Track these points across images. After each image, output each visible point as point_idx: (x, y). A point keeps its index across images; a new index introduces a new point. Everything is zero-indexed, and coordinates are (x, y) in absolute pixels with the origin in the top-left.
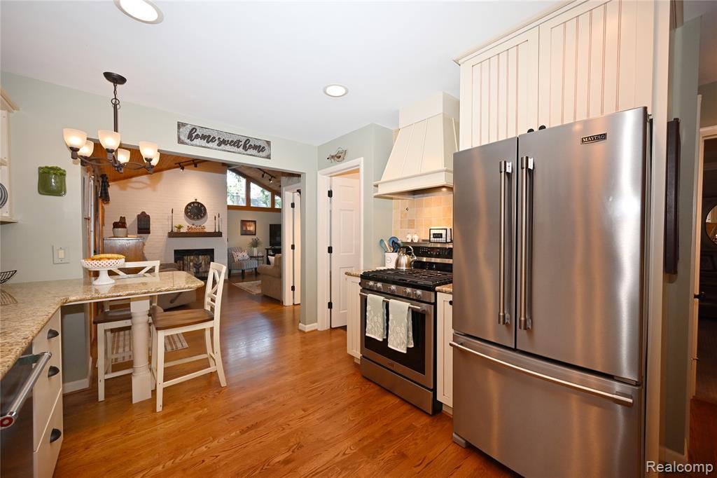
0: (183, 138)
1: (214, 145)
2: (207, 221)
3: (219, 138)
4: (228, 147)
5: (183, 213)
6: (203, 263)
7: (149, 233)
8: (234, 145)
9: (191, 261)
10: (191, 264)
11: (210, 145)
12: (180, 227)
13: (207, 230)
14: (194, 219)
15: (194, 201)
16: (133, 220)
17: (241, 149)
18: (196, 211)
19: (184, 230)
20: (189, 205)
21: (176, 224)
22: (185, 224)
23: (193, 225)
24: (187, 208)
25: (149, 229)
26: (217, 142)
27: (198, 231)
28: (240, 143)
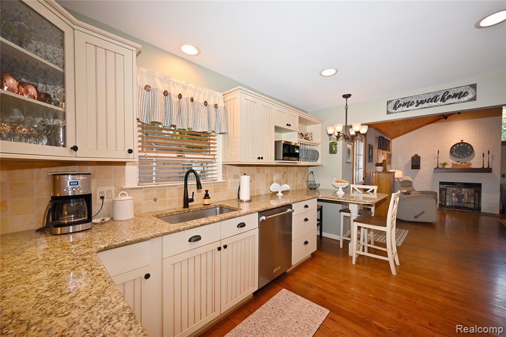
0: (389, 110)
1: (413, 107)
2: (474, 159)
3: (417, 101)
4: (426, 105)
5: (449, 153)
6: (466, 195)
7: (419, 169)
8: (431, 101)
9: (453, 191)
10: (453, 194)
11: (410, 108)
12: (445, 164)
13: (473, 166)
14: (459, 157)
15: (460, 142)
16: (409, 160)
17: (439, 102)
18: (462, 150)
19: (449, 166)
20: (455, 145)
21: (441, 161)
22: (450, 162)
23: (458, 162)
24: (452, 148)
25: (419, 166)
26: (416, 104)
27: (463, 167)
28: (438, 98)
